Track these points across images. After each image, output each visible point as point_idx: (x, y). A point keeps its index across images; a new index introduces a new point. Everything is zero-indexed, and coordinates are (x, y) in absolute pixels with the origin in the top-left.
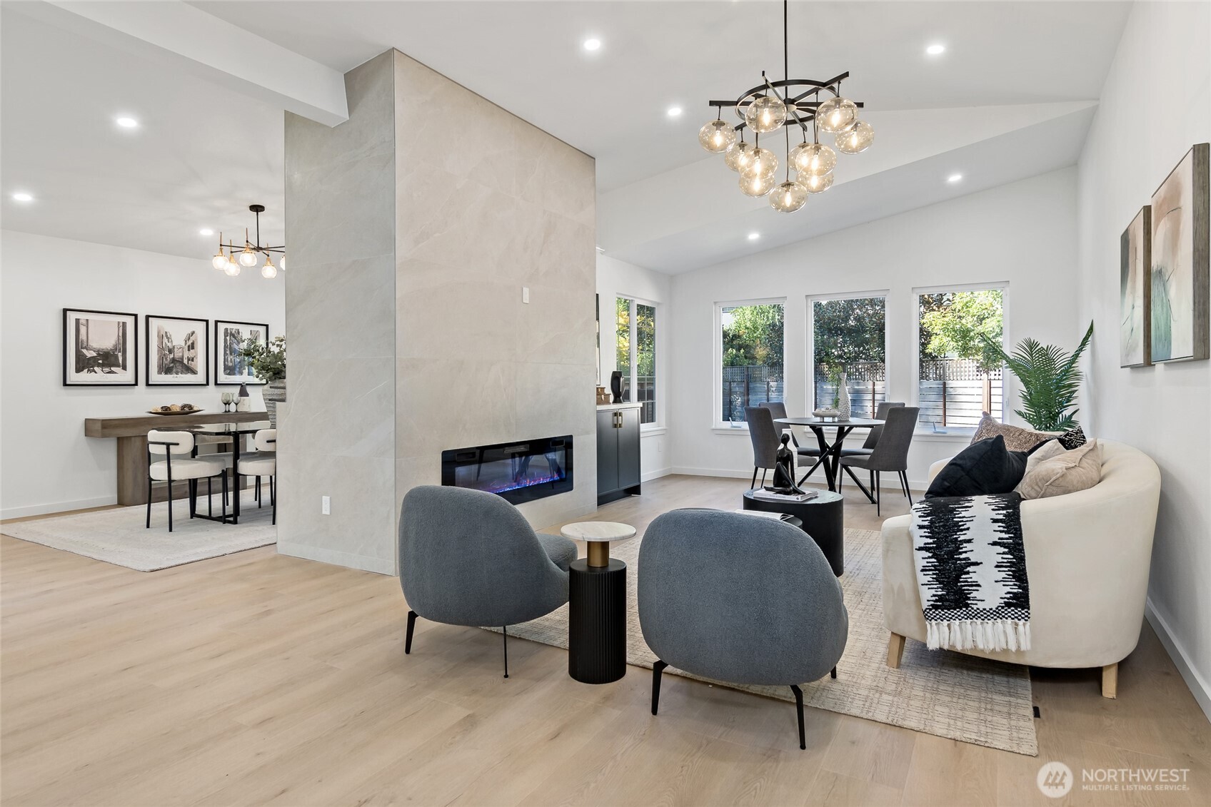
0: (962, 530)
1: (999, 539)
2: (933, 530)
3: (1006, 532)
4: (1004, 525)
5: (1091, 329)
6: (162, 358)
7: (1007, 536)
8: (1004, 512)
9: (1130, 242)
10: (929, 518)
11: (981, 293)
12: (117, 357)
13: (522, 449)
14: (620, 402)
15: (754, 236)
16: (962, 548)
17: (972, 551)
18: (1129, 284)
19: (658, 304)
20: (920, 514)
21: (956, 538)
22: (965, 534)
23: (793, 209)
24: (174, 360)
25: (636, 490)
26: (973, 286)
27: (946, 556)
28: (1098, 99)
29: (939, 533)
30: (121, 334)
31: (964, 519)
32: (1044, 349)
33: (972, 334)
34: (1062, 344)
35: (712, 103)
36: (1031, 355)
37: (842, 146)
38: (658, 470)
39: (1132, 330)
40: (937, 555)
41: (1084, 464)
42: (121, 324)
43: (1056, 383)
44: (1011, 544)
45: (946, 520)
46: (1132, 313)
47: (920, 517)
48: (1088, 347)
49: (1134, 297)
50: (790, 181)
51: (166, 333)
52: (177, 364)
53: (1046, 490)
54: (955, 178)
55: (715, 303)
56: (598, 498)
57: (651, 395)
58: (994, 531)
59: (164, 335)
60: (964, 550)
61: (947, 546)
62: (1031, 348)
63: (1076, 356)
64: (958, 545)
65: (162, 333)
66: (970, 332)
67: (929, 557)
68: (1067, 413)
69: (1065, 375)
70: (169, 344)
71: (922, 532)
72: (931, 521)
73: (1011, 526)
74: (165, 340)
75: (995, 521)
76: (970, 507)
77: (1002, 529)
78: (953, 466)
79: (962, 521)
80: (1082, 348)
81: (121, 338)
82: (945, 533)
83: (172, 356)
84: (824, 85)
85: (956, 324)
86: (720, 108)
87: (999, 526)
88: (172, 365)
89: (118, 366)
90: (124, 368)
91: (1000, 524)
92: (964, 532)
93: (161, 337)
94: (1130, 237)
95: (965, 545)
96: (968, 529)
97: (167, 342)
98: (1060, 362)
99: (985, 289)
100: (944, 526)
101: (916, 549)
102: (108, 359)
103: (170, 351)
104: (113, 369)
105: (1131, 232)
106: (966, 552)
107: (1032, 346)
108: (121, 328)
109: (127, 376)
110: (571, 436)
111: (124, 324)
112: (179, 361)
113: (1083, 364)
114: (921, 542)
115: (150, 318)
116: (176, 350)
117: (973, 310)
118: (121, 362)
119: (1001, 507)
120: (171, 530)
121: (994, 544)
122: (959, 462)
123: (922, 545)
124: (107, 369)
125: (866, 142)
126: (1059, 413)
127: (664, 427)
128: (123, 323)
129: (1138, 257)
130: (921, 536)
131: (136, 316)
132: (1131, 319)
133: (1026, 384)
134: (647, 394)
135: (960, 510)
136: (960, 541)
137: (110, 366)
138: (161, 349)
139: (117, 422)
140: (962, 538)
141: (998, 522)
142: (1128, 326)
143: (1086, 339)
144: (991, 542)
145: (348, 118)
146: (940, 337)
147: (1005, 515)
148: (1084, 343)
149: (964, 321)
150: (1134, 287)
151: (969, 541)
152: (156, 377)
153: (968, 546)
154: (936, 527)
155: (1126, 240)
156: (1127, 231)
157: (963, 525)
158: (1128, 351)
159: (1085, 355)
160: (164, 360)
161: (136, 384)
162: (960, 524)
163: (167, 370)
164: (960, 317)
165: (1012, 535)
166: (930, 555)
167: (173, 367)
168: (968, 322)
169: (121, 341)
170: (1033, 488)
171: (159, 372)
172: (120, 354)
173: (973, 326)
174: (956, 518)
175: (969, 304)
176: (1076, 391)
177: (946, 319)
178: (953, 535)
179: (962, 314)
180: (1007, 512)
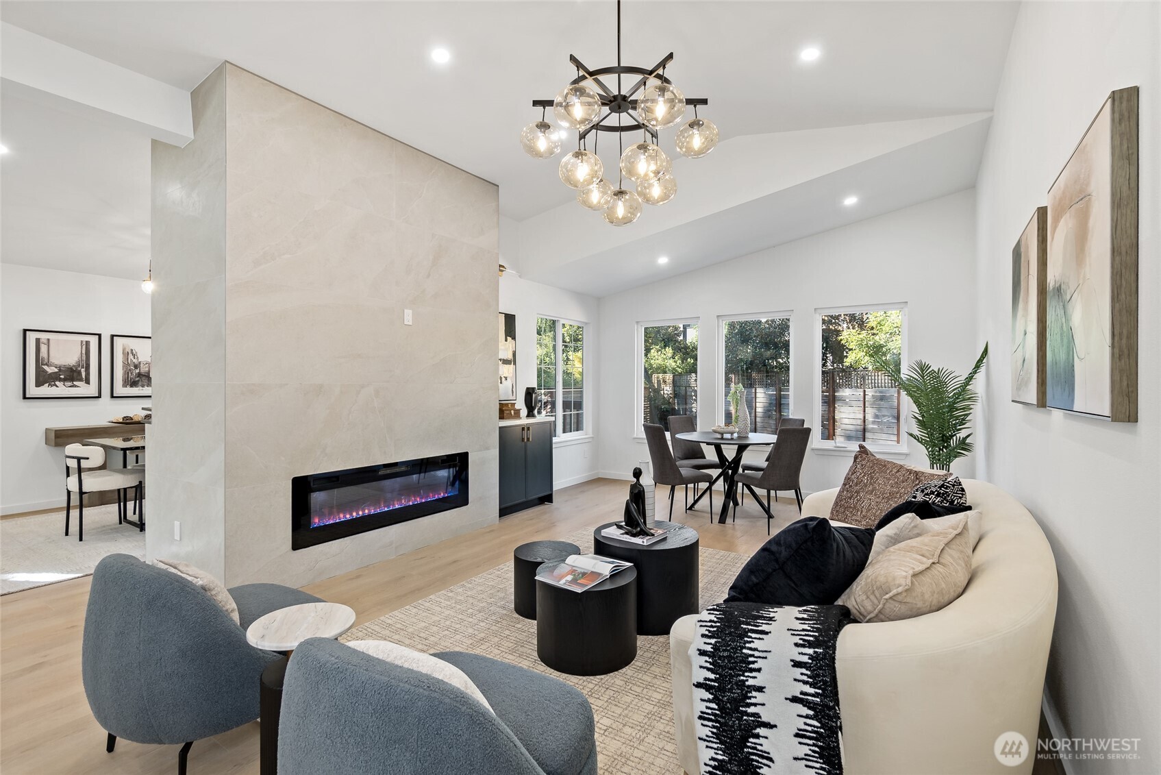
0: (752, 670)
1: (802, 693)
2: (716, 661)
3: (812, 685)
4: (809, 673)
5: (986, 351)
6: (127, 373)
7: (812, 691)
8: (811, 651)
9: (1022, 254)
10: (713, 641)
11: (893, 312)
12: (80, 373)
13: (403, 469)
14: (533, 416)
15: (663, 261)
16: (750, 698)
17: (763, 705)
18: (1021, 305)
19: (586, 323)
20: (704, 630)
21: (744, 681)
22: (755, 677)
23: (626, 221)
24: (139, 375)
25: (548, 499)
26: (886, 306)
27: (728, 705)
28: (992, 110)
29: (723, 668)
30: (84, 352)
31: (756, 654)
32: (935, 372)
33: (884, 349)
34: (955, 367)
35: (536, 103)
36: (923, 377)
37: (684, 150)
38: (584, 475)
39: (1024, 360)
40: (719, 699)
41: (947, 558)
42: (85, 343)
43: (949, 406)
44: (817, 704)
45: (732, 648)
46: (1024, 339)
47: (703, 636)
48: (983, 369)
49: (1026, 322)
50: (623, 189)
51: (132, 350)
52: (144, 378)
53: (884, 604)
54: (851, 201)
55: (637, 322)
56: (500, 510)
57: (579, 405)
58: (795, 680)
59: (130, 352)
60: (753, 701)
61: (730, 690)
62: (922, 371)
63: (970, 378)
64: (745, 692)
65: (127, 350)
66: (882, 347)
67: (709, 701)
68: (962, 434)
69: (957, 398)
70: (134, 360)
71: (703, 660)
72: (715, 647)
73: (818, 676)
74: (131, 357)
75: (797, 664)
76: (767, 633)
77: (805, 678)
78: (766, 553)
79: (752, 656)
80: (976, 371)
81: (84, 355)
82: (730, 669)
83: (137, 371)
84: (651, 73)
85: (870, 340)
86: (544, 108)
87: (802, 674)
88: (137, 379)
89: (81, 380)
90: (88, 382)
91: (804, 671)
92: (754, 674)
93: (126, 354)
94: (1022, 250)
95: (754, 694)
96: (759, 670)
97: (133, 359)
98: (953, 386)
99: (896, 309)
100: (729, 657)
101: (694, 684)
102: (72, 375)
103: (136, 367)
104: (74, 383)
105: (1023, 243)
106: (755, 705)
107: (923, 368)
108: (84, 347)
109: (92, 390)
110: (467, 454)
111: (88, 343)
112: (144, 375)
113: (978, 385)
114: (702, 675)
115: (115, 338)
116: (142, 365)
117: (885, 328)
118: (84, 376)
119: (808, 641)
120: (81, 539)
121: (794, 700)
122: (774, 548)
123: (702, 681)
124: (70, 384)
125: (709, 143)
126: (952, 436)
127: (591, 436)
128: (86, 342)
129: (1031, 273)
130: (701, 667)
131: (100, 335)
132: (1023, 347)
133: (919, 405)
134: (574, 405)
135: (754, 635)
136: (749, 687)
137: (72, 380)
138: (126, 364)
139: (70, 432)
140: (750, 682)
141: (801, 667)
142: (1019, 354)
143: (980, 361)
144: (790, 697)
145: (193, 137)
146: (856, 351)
147: (811, 657)
148: (978, 366)
149: (877, 338)
150: (1026, 309)
151: (760, 689)
152: (120, 390)
153: (758, 697)
154: (720, 658)
155: (1017, 254)
156: (1018, 244)
157: (753, 662)
158: (1020, 384)
159: (980, 376)
160: (130, 374)
161: (99, 397)
162: (751, 659)
163: (134, 384)
164: (874, 334)
165: (820, 691)
166: (711, 697)
167: (139, 381)
168: (881, 338)
169: (84, 358)
170: (868, 597)
171: (125, 385)
172: (83, 370)
173: (885, 342)
174: (745, 648)
175: (883, 323)
176: (970, 414)
177: (861, 336)
178: (740, 675)
179: (875, 331)
180: (815, 652)
